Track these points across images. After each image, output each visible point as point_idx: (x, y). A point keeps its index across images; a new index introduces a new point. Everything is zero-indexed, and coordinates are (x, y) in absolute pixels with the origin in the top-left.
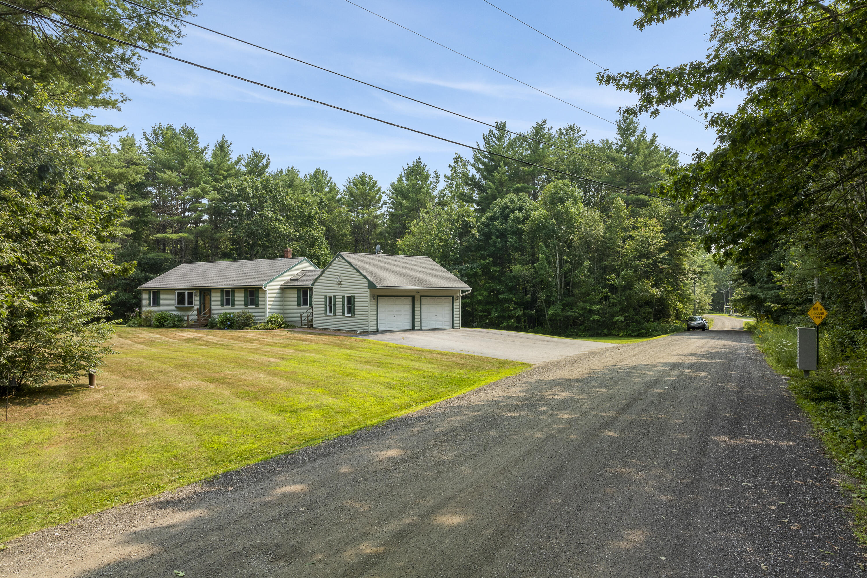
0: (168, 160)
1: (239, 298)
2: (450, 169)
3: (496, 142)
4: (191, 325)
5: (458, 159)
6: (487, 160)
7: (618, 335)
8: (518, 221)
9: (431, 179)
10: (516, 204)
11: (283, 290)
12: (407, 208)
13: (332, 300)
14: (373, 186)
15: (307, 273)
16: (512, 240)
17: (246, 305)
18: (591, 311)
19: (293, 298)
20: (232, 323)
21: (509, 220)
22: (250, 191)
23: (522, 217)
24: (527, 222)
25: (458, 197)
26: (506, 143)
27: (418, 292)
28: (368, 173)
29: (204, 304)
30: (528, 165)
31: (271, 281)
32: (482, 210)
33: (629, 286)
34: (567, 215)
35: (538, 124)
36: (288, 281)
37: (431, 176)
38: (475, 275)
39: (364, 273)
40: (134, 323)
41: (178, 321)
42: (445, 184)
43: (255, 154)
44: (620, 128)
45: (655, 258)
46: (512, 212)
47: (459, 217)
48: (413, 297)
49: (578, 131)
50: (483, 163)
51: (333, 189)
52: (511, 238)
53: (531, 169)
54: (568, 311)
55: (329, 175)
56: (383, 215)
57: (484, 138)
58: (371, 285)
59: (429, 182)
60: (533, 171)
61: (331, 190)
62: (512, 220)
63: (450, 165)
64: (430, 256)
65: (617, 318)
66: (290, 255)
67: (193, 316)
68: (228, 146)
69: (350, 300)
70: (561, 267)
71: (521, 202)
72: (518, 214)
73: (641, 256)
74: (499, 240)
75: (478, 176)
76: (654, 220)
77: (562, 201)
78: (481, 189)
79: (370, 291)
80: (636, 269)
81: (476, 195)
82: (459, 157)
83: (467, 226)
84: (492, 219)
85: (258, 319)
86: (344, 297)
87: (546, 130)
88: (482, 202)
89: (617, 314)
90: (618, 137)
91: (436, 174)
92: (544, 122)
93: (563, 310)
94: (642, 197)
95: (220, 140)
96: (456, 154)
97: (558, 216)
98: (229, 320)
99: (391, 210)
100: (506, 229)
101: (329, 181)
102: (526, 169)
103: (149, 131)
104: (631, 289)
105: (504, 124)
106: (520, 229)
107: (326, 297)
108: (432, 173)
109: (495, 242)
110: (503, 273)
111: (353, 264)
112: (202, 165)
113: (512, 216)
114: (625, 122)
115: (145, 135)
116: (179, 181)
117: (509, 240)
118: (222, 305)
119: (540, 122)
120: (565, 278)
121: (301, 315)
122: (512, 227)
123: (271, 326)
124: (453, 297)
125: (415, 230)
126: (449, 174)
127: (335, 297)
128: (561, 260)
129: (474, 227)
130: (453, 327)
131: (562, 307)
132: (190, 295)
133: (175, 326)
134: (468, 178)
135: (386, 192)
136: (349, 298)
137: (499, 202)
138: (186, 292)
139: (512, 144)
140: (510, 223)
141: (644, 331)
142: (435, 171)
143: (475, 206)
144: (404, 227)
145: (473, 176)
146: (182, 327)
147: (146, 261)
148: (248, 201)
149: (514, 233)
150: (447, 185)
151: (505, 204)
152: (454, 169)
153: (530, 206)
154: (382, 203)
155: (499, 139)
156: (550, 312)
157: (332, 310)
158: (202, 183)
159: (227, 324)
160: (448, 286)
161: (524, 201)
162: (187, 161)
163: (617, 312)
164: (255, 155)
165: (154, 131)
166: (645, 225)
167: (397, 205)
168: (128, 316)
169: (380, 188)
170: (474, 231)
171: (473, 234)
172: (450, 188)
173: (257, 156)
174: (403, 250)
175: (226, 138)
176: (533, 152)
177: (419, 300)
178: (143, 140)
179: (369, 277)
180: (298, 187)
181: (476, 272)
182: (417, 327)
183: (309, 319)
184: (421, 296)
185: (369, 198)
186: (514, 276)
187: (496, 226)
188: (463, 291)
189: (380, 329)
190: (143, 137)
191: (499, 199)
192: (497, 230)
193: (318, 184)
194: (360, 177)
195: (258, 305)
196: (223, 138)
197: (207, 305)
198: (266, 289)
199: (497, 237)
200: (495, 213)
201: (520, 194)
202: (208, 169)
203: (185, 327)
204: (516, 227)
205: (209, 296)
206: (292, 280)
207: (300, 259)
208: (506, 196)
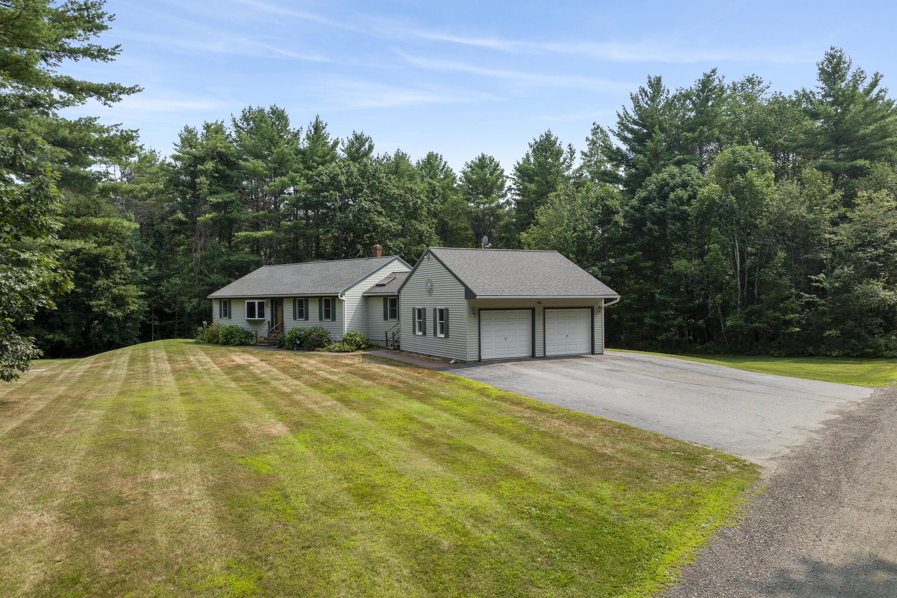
0: (254, 146)
1: (314, 309)
2: (588, 143)
3: (649, 102)
4: (261, 342)
5: (597, 130)
6: (636, 127)
7: (830, 355)
8: (680, 201)
9: (564, 156)
10: (678, 180)
11: (367, 298)
12: (535, 192)
13: (421, 313)
14: (495, 170)
15: (398, 276)
16: (673, 227)
17: (321, 319)
18: (788, 323)
19: (378, 308)
20: (302, 342)
21: (668, 200)
22: (342, 178)
23: (686, 196)
24: (694, 202)
25: (598, 178)
26: (662, 103)
27: (539, 303)
28: (488, 154)
29: (276, 317)
30: (692, 130)
31: (349, 288)
32: (631, 192)
33: (846, 288)
34: (751, 191)
35: (705, 75)
36: (372, 288)
37: (565, 152)
38: (621, 273)
39: (459, 277)
40: (202, 339)
41: (246, 338)
42: (582, 161)
43: (356, 136)
44: (823, 71)
45: (886, 246)
46: (673, 190)
47: (597, 200)
48: (533, 310)
49: (759, 82)
50: (632, 131)
51: (449, 175)
52: (672, 224)
53: (696, 134)
54: (755, 322)
55: (444, 159)
56: (508, 203)
57: (632, 98)
58: (469, 294)
59: (562, 160)
60: (699, 136)
61: (446, 177)
62: (673, 201)
63: (587, 139)
64: (561, 251)
65: (828, 332)
66: (379, 253)
67: (263, 331)
68: (324, 128)
69: (443, 314)
70: (743, 261)
71: (685, 177)
72: (680, 192)
73: (863, 245)
74: (656, 227)
75: (624, 147)
76: (884, 192)
77: (743, 171)
78: (630, 164)
79: (469, 303)
80: (858, 263)
81: (621, 172)
82: (598, 127)
83: (609, 212)
84: (645, 201)
85: (332, 336)
86: (435, 310)
87: (716, 82)
88: (630, 181)
89: (828, 326)
90: (821, 84)
91: (571, 149)
92: (714, 71)
93: (746, 320)
94: (860, 162)
95: (314, 121)
96: (594, 124)
97: (738, 191)
98: (299, 339)
99: (517, 198)
100: (663, 213)
101: (444, 166)
102: (689, 135)
103: (238, 116)
104: (849, 292)
105: (659, 80)
106: (685, 212)
107: (414, 309)
108: (565, 148)
109: (650, 230)
110: (659, 271)
111: (446, 263)
112: (292, 152)
113: (672, 196)
114: (830, 62)
115: (234, 121)
116: (266, 170)
117: (670, 226)
118: (295, 318)
119: (708, 72)
120: (749, 276)
121: (386, 333)
122: (673, 210)
123: (347, 347)
124: (592, 308)
125: (543, 220)
126: (586, 150)
127: (425, 309)
128: (742, 252)
129: (617, 213)
130: (593, 353)
131: (745, 316)
132: (261, 306)
133: (242, 344)
134: (612, 151)
135: (510, 176)
136: (441, 311)
137: (655, 178)
138: (256, 302)
139: (669, 105)
140: (670, 205)
141: (871, 350)
142: (570, 145)
143: (621, 187)
144: (532, 216)
145: (618, 149)
146: (250, 345)
147: (230, 263)
148: (340, 190)
149: (675, 218)
150: (585, 164)
151: (664, 180)
152: (594, 143)
153: (697, 181)
154: (506, 189)
155: (653, 99)
156: (729, 323)
157: (423, 328)
158: (290, 172)
159: (296, 343)
160: (585, 293)
161: (689, 175)
162: (275, 147)
163: (828, 324)
164: (357, 138)
165: (244, 116)
166: (870, 200)
167: (523, 192)
168: (196, 330)
169: (503, 171)
170: (619, 218)
171: (616, 223)
172: (589, 166)
173: (359, 140)
174: (529, 245)
175: (321, 119)
176: (700, 113)
177: (542, 314)
178: (232, 127)
179: (466, 282)
180: (403, 173)
181: (621, 271)
182: (539, 353)
183: (395, 338)
184: (545, 308)
185: (489, 184)
186: (675, 274)
187: (652, 209)
188: (607, 301)
189: (483, 357)
190: (232, 123)
191: (655, 175)
192: (654, 214)
193: (430, 171)
194: (480, 160)
195: (334, 319)
196: (317, 119)
197: (279, 318)
198: (343, 298)
199: (653, 223)
200: (650, 192)
201: (684, 166)
202: (300, 156)
203: (253, 345)
204: (679, 210)
205: (280, 307)
206: (378, 285)
207: (390, 259)
208: (663, 170)
